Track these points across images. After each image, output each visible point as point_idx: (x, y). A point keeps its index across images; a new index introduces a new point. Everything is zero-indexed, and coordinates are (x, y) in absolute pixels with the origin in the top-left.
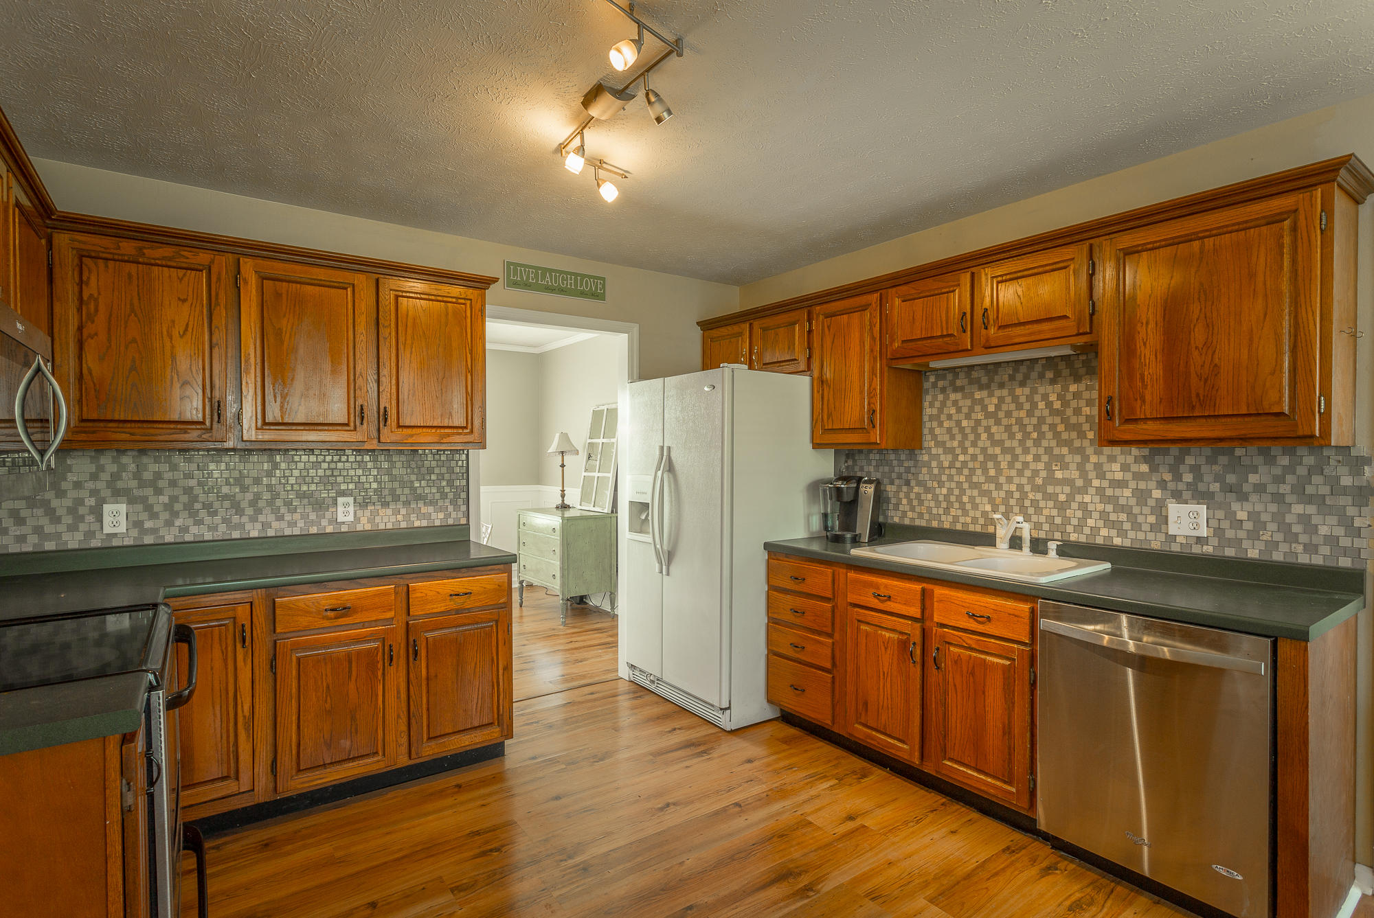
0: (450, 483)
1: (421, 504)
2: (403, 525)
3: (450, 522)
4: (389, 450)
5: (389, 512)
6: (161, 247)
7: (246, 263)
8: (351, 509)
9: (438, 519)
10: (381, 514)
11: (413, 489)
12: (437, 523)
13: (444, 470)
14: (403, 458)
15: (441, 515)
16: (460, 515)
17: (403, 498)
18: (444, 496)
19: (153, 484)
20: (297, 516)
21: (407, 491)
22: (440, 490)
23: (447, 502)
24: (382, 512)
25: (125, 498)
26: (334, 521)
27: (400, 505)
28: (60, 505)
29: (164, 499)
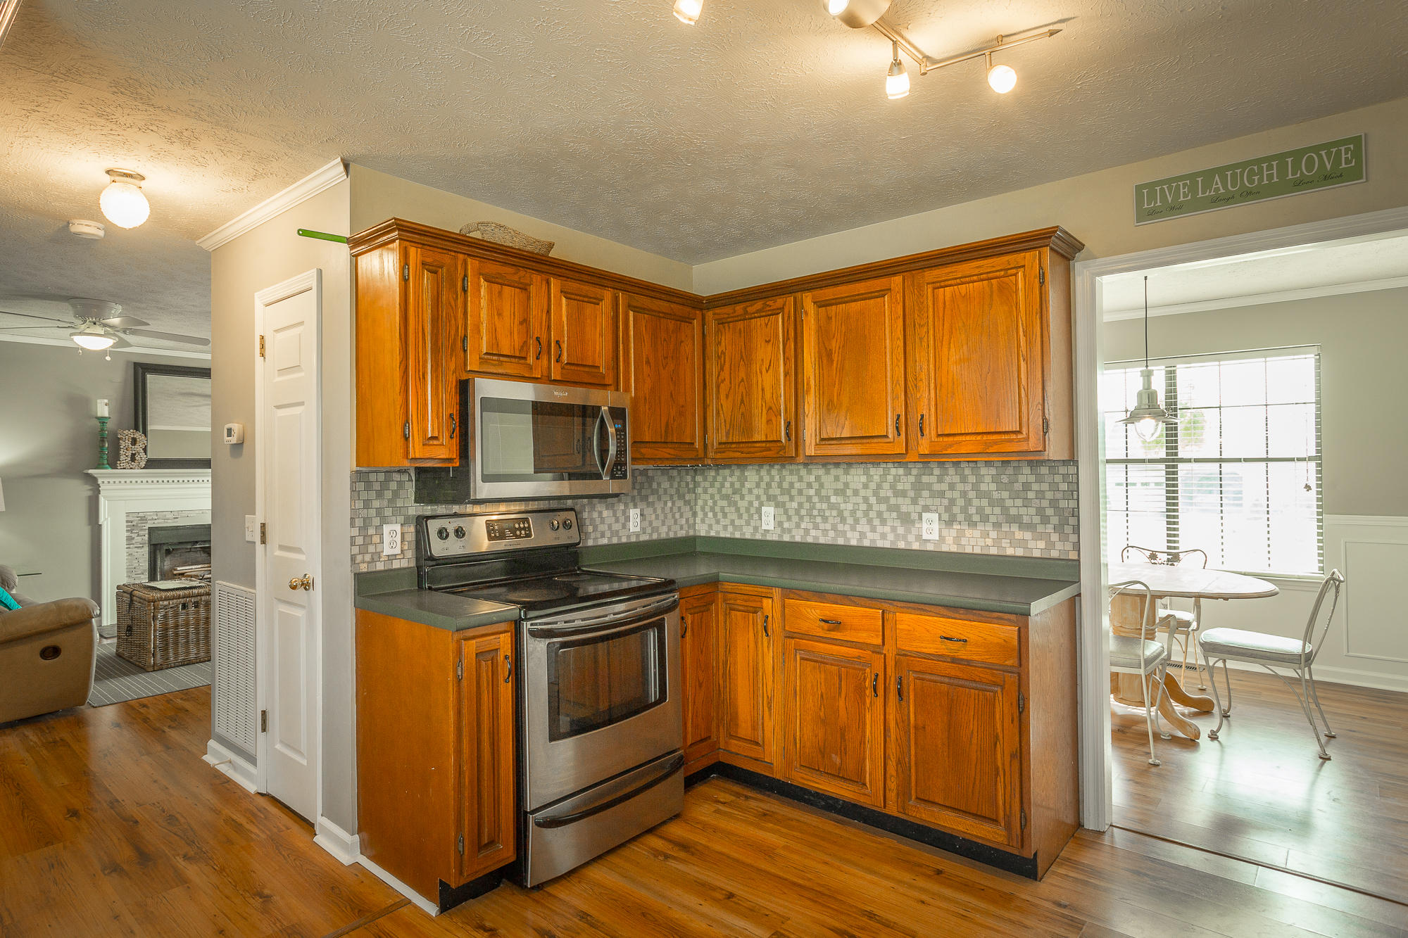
0: (1054, 503)
1: (1015, 527)
2: (994, 551)
3: (1055, 554)
4: (976, 462)
5: (977, 533)
6: (755, 303)
7: (807, 297)
8: (936, 526)
9: (1037, 548)
10: (967, 535)
11: (1005, 510)
12: (1037, 554)
13: (1045, 487)
14: (993, 471)
15: (1041, 544)
16: (1069, 546)
17: (993, 519)
18: (1045, 520)
19: (787, 492)
20: (887, 529)
21: (997, 510)
22: (1040, 511)
23: (1050, 528)
24: (969, 532)
25: (773, 503)
26: (919, 538)
27: (989, 527)
28: (742, 504)
29: (795, 505)
